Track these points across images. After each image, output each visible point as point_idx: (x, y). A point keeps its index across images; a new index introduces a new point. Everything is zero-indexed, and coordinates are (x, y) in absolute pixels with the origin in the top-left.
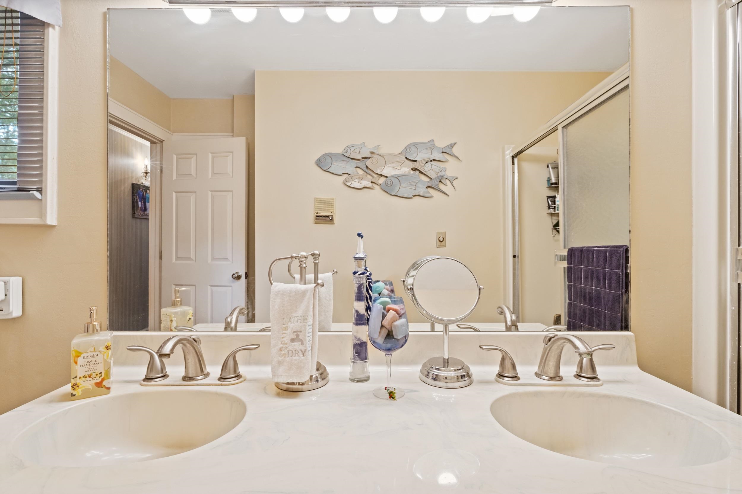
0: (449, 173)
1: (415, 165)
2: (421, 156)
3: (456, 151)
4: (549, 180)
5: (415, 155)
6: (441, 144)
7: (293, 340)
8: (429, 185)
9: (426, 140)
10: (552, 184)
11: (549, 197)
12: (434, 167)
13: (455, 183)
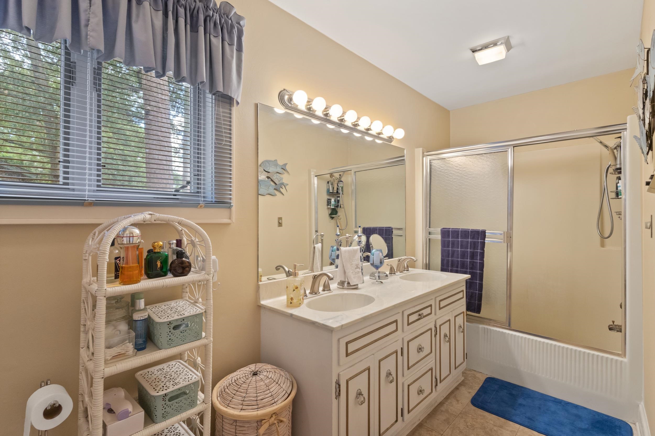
0: (284, 181)
1: (269, 175)
2: (271, 169)
3: (288, 168)
4: (328, 190)
5: (268, 168)
6: (281, 163)
7: (356, 268)
8: (275, 188)
9: (273, 159)
10: (330, 193)
11: (328, 199)
12: (278, 177)
13: (287, 187)
